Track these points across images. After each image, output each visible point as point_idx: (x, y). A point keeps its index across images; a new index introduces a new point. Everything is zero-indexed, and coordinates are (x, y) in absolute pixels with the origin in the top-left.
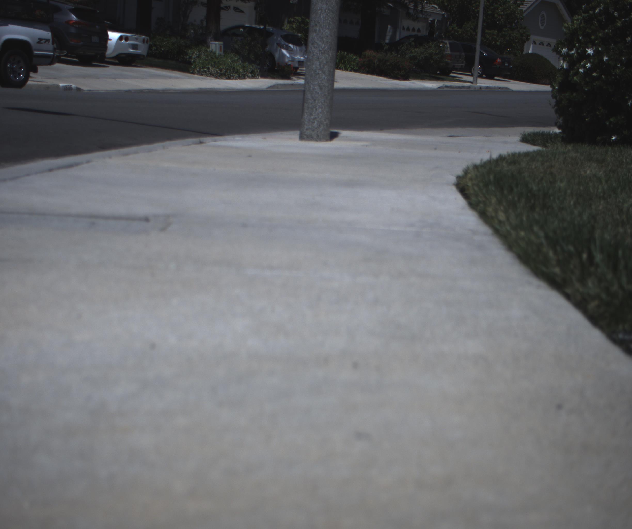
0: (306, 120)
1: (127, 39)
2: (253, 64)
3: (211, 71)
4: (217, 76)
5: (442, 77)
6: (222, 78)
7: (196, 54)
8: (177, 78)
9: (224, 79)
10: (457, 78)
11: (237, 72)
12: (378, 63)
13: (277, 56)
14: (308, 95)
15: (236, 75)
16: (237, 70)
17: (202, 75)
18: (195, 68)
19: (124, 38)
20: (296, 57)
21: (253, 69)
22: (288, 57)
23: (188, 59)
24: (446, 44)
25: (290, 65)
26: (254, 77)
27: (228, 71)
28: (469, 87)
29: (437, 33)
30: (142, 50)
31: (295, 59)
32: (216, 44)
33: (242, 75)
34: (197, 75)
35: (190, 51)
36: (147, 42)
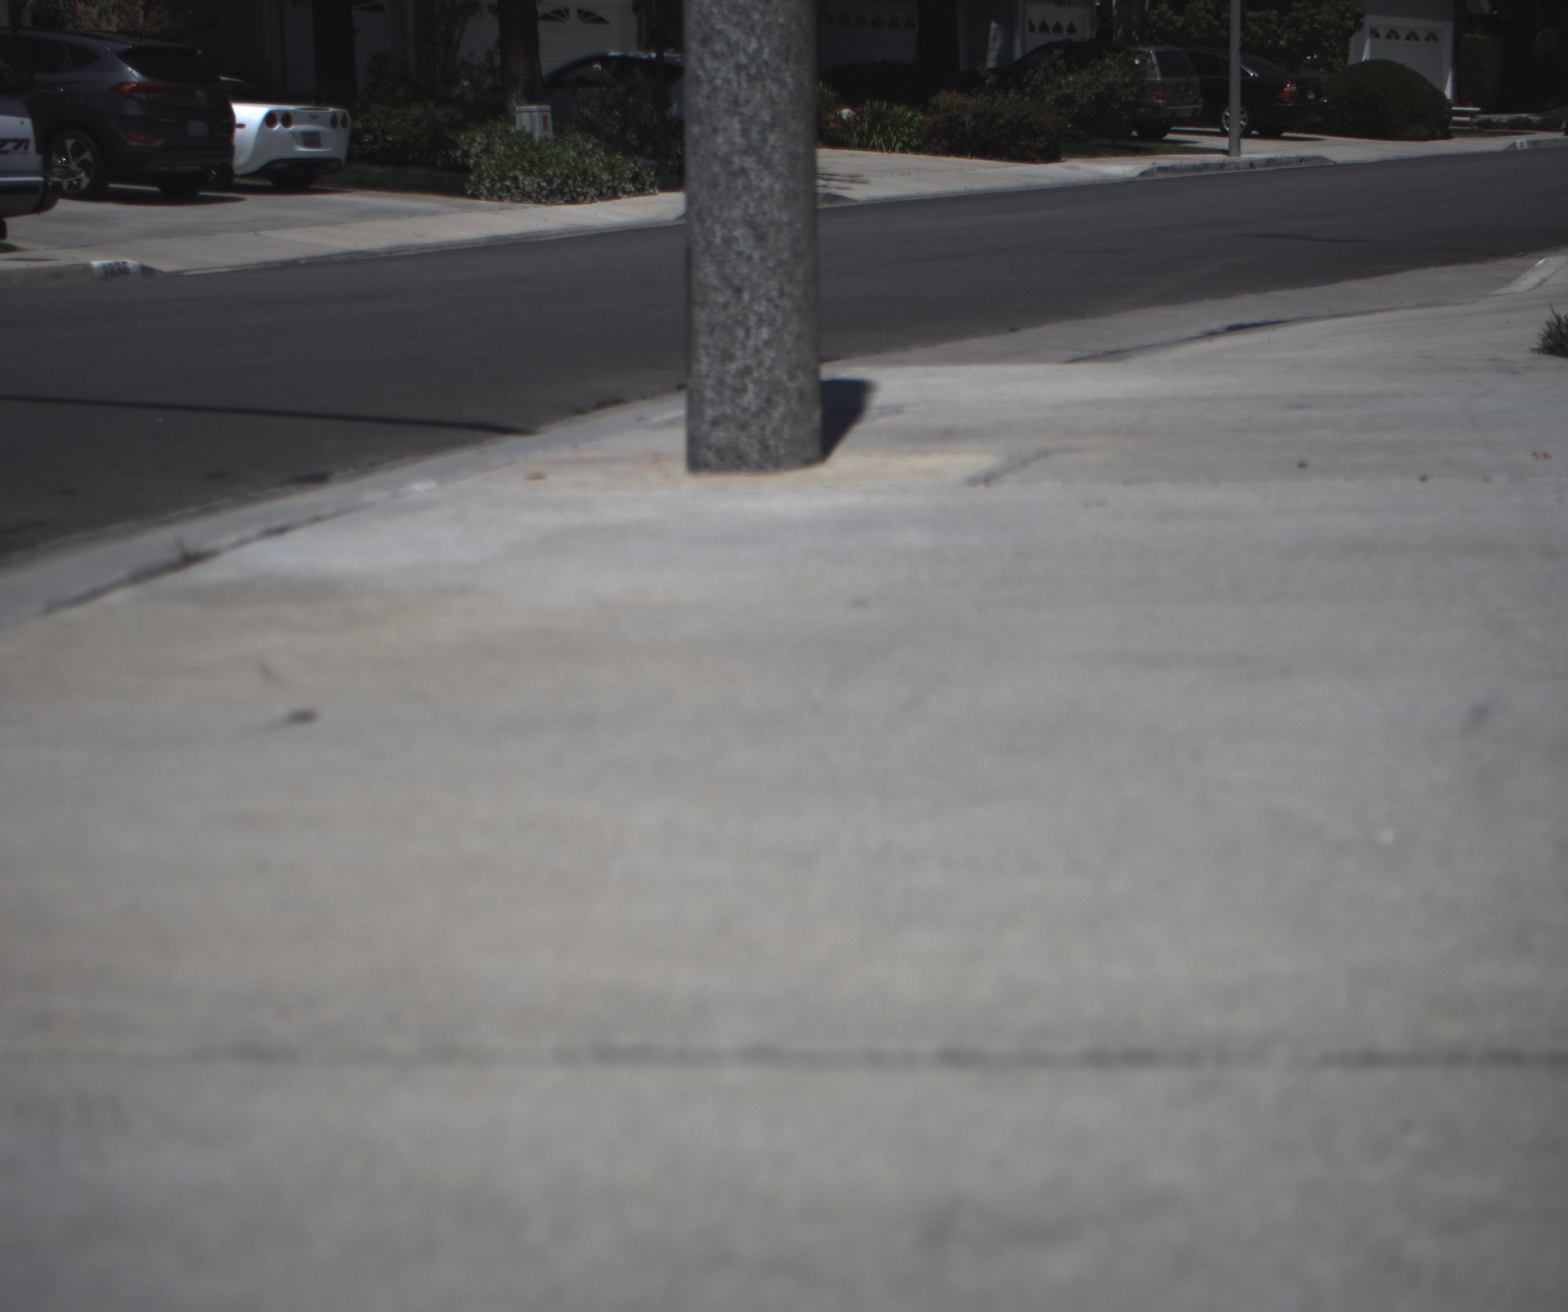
0: (709, 381)
1: (287, 119)
2: (636, 157)
3: (522, 186)
4: (540, 197)
5: (1145, 145)
6: (553, 203)
7: (480, 144)
8: (431, 213)
9: (561, 204)
10: (1185, 145)
11: (595, 182)
12: (972, 123)
14: (707, 272)
15: (593, 189)
16: (594, 177)
17: (500, 199)
18: (480, 180)
19: (279, 117)
21: (637, 170)
23: (460, 160)
24: (1149, 56)
26: (640, 191)
27: (570, 182)
28: (1221, 166)
30: (333, 147)
32: (531, 112)
33: (609, 188)
34: (487, 199)
35: (462, 137)
36: (344, 122)
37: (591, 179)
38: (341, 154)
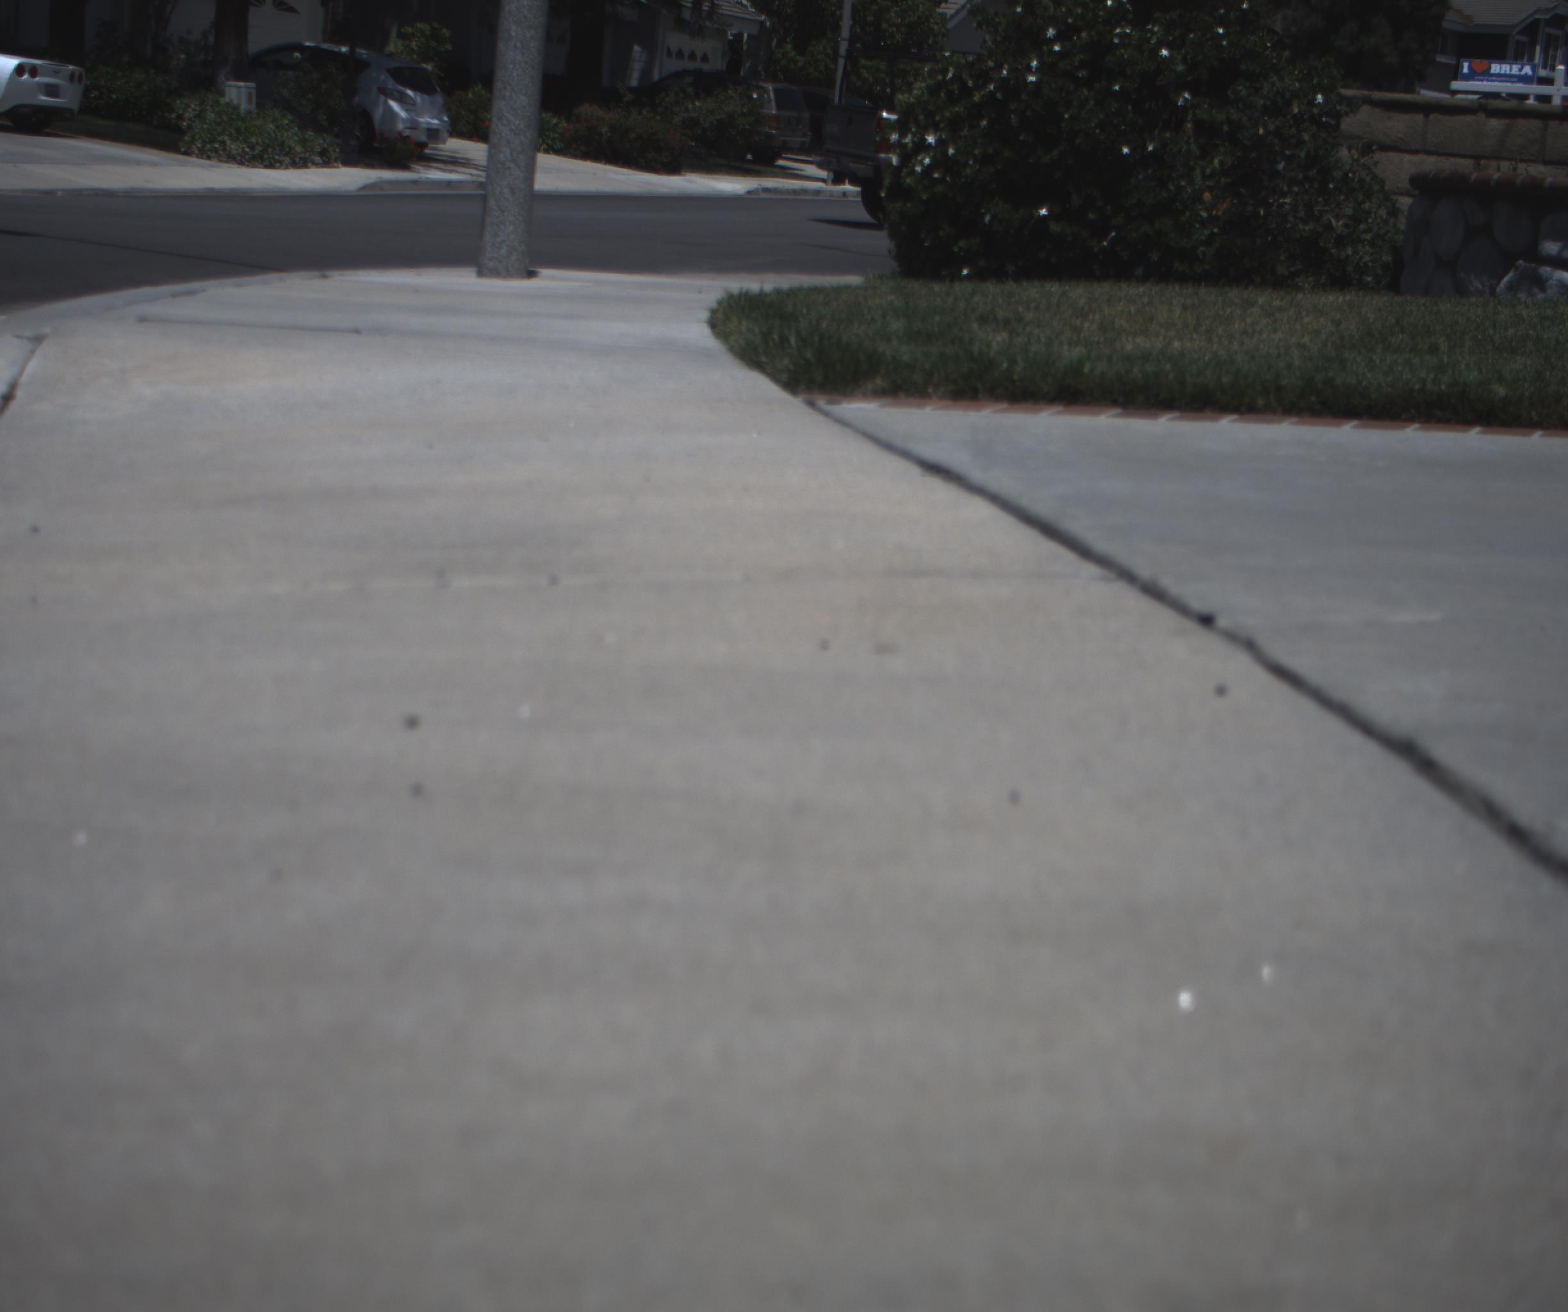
1: (34, 72)
2: (325, 135)
3: (228, 148)
4: (243, 160)
5: (757, 167)
6: (254, 166)
7: (194, 110)
8: (154, 164)
9: (260, 168)
10: (792, 171)
11: (289, 153)
12: (609, 134)
13: (378, 114)
15: (288, 158)
16: (290, 147)
17: (209, 158)
18: (193, 141)
19: (27, 69)
20: (422, 120)
21: (326, 146)
22: (403, 119)
23: (174, 121)
24: (766, 91)
25: (408, 137)
26: (326, 164)
27: (270, 150)
28: (818, 192)
29: (748, 65)
30: (68, 99)
31: (418, 123)
32: (239, 87)
33: (301, 158)
34: (197, 157)
35: (178, 102)
36: (80, 79)
37: (287, 150)
38: (75, 106)
